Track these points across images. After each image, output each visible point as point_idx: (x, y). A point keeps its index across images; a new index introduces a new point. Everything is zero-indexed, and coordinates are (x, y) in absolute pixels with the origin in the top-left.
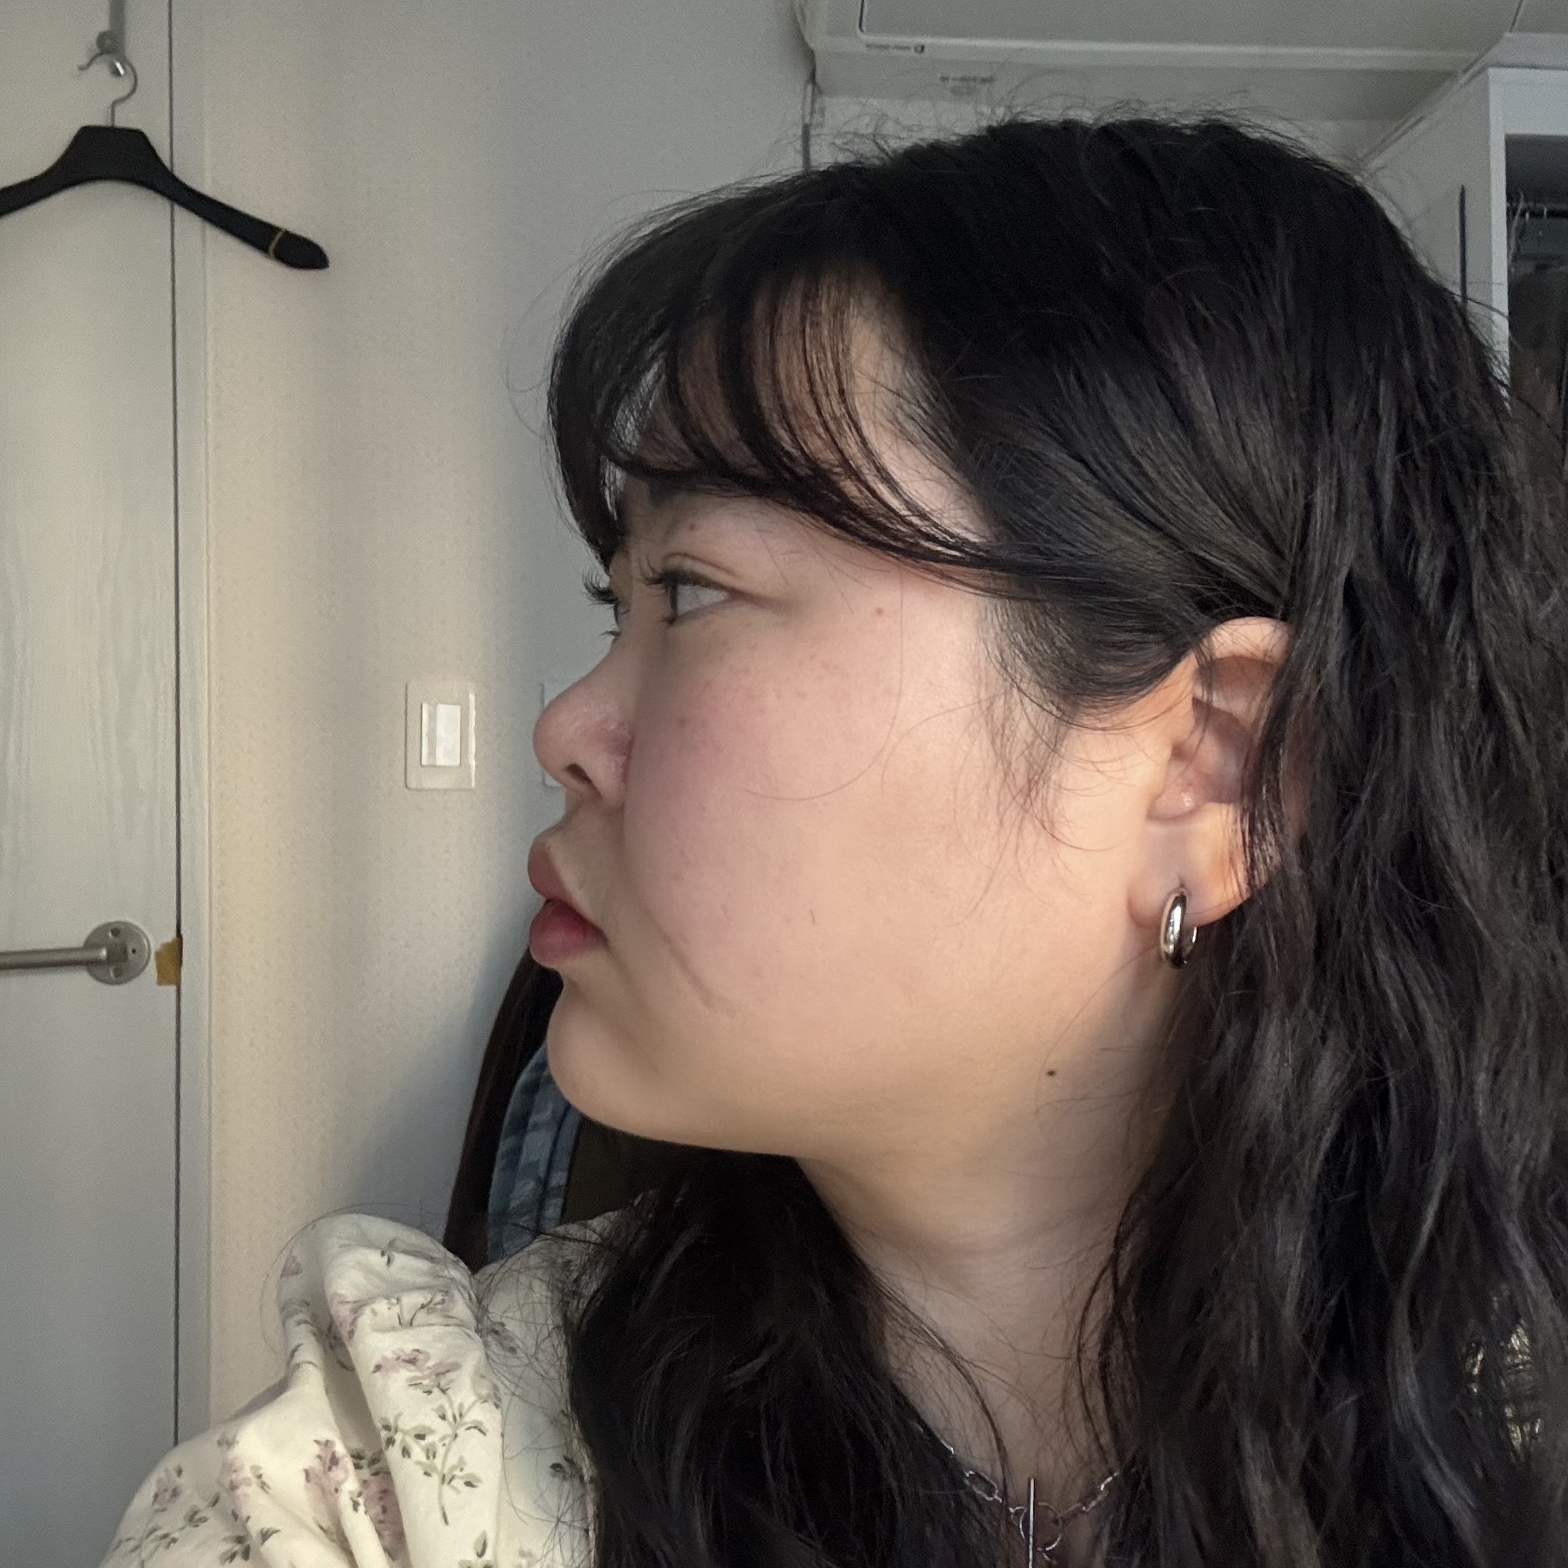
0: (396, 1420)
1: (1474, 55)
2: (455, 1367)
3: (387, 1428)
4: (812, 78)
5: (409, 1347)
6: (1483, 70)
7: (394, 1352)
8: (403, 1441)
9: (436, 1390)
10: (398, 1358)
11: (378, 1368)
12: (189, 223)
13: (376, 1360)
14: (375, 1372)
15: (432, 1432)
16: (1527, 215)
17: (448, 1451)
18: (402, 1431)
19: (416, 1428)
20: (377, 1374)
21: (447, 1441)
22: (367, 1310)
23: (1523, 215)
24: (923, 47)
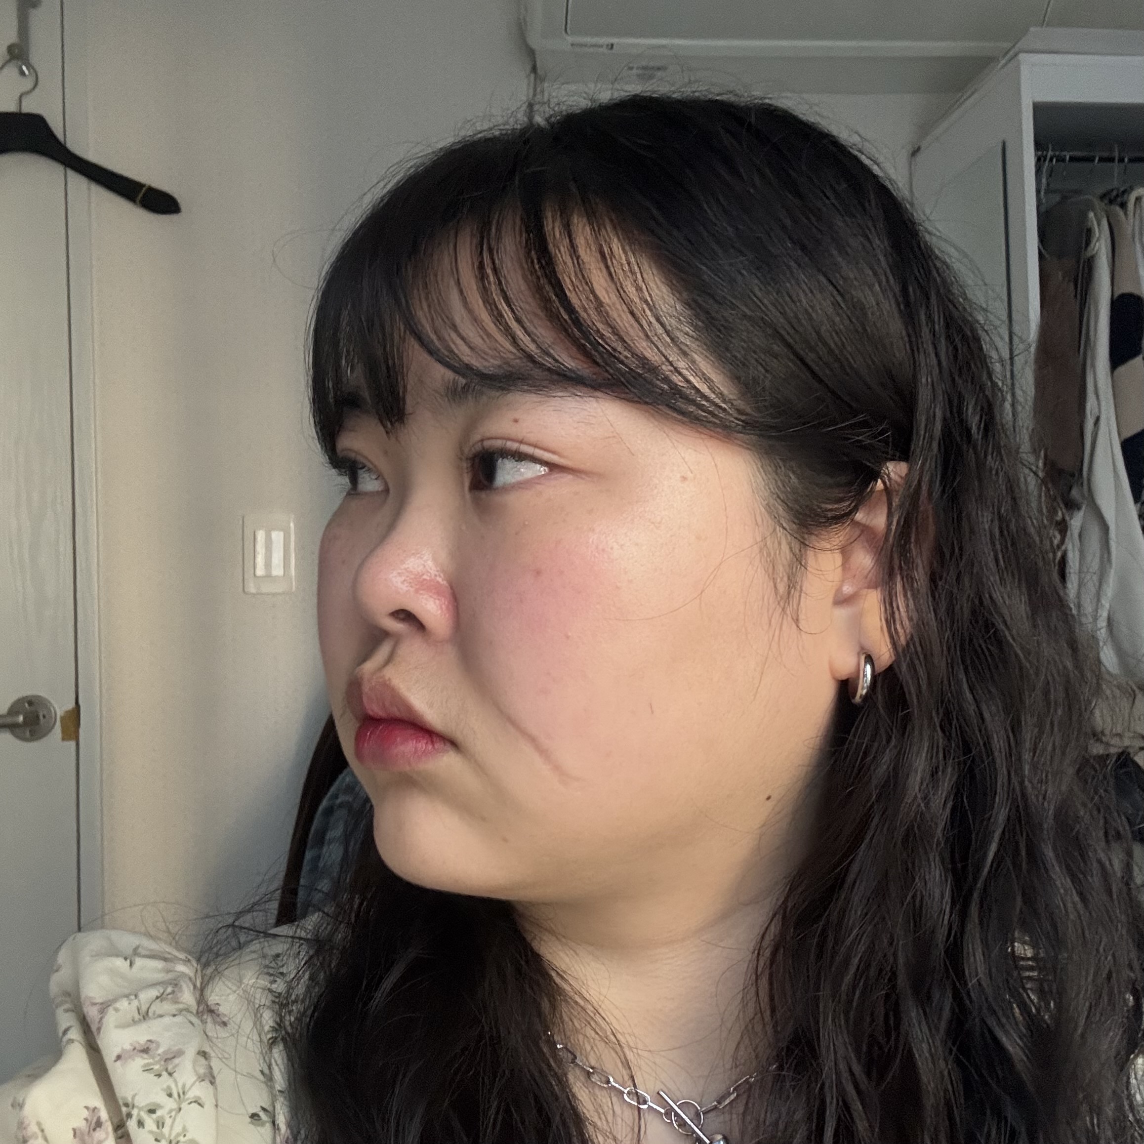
0: (134, 1097)
1: (1010, 45)
2: (180, 1053)
3: (126, 1105)
4: (534, 69)
5: (142, 1040)
6: (1016, 55)
7: (131, 1044)
8: (139, 1115)
9: (164, 1074)
10: (134, 1049)
11: (119, 1057)
12: (78, 183)
13: (117, 1051)
14: (116, 1061)
15: (160, 1107)
16: (1054, 160)
17: (173, 1123)
18: (137, 1107)
19: (148, 1105)
20: (119, 1063)
21: (173, 1114)
22: (111, 1010)
23: (1051, 160)
24: (612, 45)
